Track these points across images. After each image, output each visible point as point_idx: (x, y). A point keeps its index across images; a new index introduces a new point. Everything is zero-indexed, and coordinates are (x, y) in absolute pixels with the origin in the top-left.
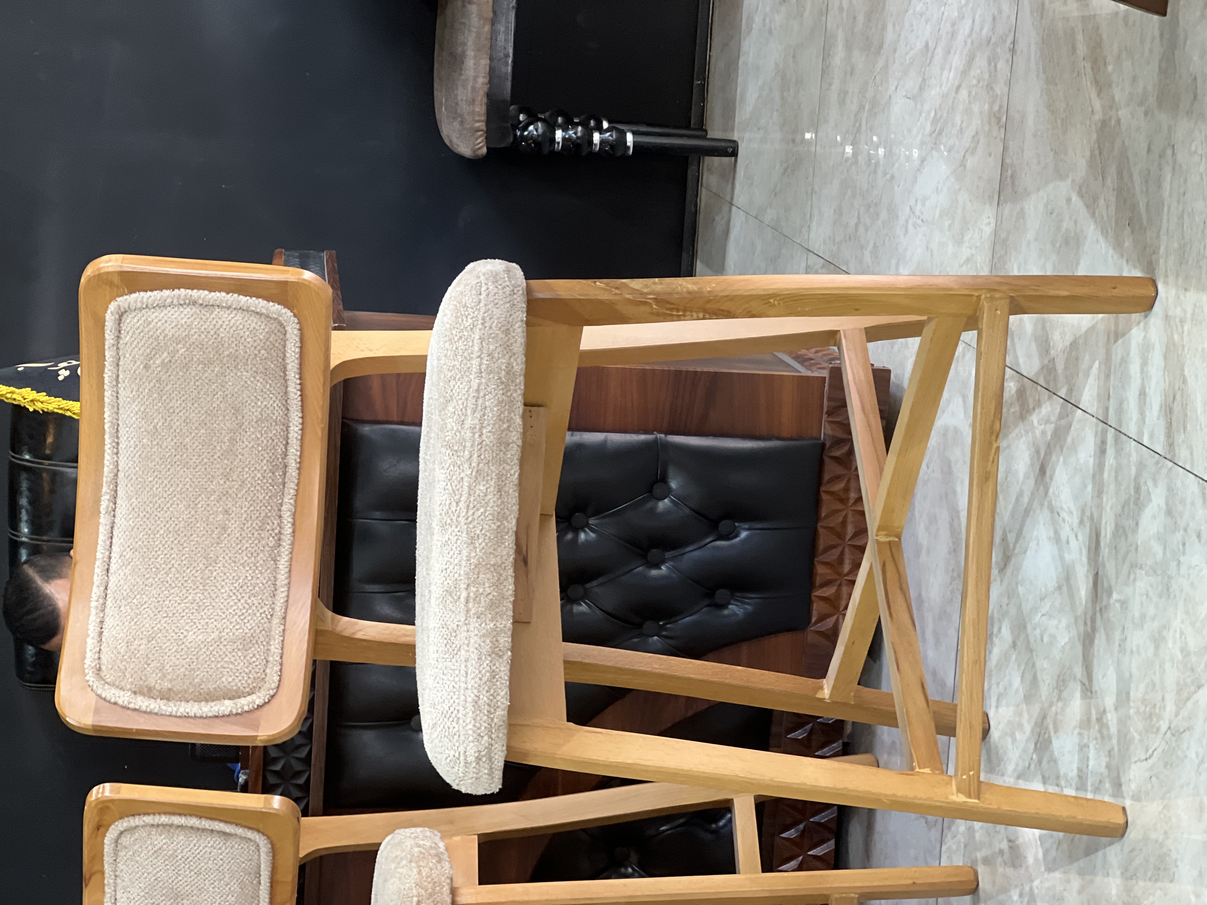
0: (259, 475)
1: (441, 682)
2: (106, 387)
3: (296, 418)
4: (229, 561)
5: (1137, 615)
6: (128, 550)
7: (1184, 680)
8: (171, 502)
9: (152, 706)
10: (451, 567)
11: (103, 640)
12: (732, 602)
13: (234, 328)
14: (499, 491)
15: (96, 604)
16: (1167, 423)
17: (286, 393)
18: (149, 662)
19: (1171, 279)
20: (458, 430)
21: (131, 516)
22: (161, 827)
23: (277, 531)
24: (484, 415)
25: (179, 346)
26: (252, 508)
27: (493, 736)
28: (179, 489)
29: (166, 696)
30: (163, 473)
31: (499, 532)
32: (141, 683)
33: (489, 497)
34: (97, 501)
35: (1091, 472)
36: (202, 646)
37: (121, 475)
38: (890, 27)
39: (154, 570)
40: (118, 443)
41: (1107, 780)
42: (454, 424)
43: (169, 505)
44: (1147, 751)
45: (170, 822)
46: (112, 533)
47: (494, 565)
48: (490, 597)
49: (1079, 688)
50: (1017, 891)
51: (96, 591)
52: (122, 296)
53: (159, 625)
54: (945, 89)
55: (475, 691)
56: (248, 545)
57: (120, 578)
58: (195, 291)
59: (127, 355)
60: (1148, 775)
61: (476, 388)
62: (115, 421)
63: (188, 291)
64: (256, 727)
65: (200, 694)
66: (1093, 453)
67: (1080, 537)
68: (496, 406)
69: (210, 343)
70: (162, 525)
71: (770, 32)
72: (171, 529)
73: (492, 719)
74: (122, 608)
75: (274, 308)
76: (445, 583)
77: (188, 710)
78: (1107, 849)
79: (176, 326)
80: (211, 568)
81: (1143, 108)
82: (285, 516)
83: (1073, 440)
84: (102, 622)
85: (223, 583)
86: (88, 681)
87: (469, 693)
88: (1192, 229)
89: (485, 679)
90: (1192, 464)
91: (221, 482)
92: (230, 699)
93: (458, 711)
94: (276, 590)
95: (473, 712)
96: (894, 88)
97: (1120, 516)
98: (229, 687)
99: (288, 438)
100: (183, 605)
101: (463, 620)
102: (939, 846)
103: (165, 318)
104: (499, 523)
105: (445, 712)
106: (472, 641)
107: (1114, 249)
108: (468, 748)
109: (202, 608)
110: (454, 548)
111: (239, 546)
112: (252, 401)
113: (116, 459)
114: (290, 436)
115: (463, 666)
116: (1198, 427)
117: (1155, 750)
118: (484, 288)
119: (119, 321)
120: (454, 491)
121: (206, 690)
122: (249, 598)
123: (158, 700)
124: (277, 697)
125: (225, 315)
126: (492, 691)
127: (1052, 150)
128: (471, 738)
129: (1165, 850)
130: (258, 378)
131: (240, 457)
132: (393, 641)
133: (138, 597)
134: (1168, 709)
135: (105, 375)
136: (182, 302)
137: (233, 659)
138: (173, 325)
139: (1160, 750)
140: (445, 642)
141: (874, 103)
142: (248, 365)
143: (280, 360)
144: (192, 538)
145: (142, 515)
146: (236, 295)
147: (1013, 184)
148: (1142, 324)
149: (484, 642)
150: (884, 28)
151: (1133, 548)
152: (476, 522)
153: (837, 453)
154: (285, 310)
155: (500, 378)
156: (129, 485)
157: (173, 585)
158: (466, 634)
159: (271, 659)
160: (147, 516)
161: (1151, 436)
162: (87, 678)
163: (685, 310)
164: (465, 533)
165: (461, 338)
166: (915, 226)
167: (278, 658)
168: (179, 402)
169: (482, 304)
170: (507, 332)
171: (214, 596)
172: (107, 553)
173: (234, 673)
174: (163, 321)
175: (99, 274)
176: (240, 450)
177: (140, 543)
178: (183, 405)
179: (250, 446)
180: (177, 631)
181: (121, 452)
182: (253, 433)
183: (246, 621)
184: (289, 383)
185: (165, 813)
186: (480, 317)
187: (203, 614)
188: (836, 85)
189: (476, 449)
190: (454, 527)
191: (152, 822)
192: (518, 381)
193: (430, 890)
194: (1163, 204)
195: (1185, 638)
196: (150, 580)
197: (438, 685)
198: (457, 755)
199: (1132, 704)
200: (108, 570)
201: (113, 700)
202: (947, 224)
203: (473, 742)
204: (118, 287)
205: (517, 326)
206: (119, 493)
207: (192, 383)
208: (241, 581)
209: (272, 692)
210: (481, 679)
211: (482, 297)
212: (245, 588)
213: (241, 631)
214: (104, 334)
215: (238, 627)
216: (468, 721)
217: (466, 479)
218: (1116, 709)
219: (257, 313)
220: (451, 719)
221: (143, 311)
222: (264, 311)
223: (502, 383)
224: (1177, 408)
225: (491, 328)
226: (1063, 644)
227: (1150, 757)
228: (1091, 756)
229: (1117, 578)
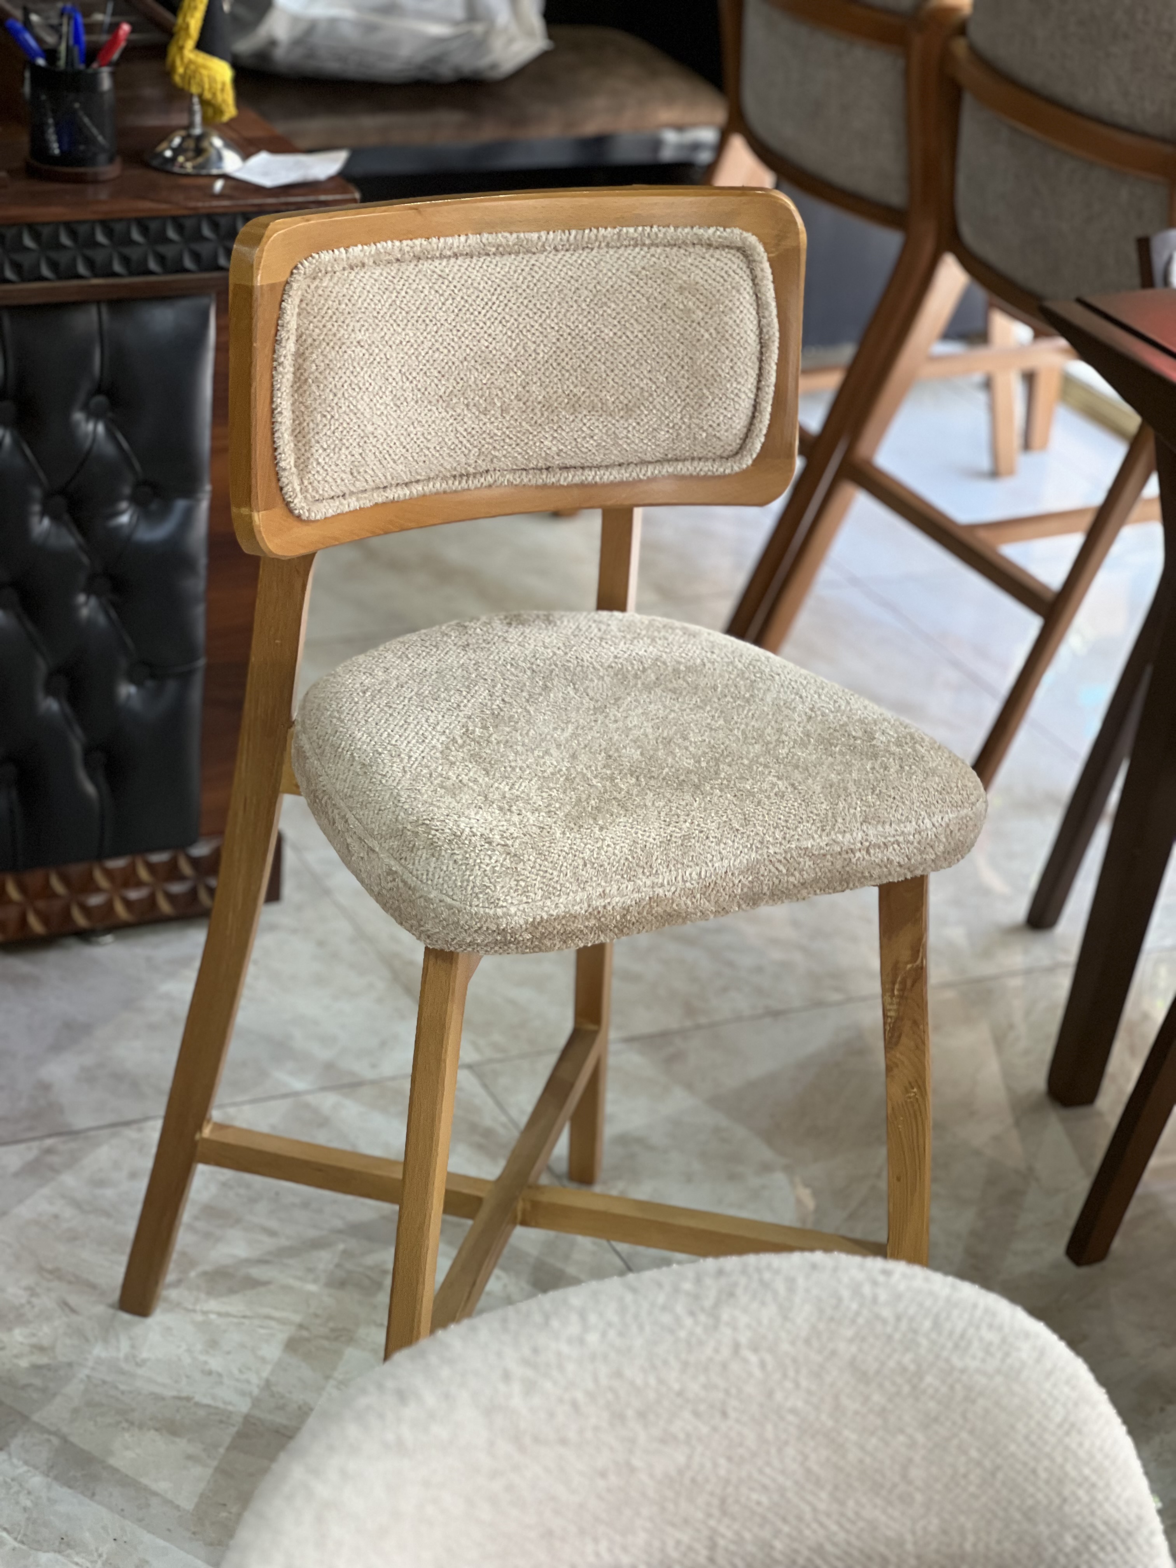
4: (448, 424)
8: (513, 336)
9: (285, 363)
11: (346, 273)
13: (736, 399)
17: (643, 462)
21: (490, 283)
25: (713, 332)
28: (529, 344)
29: (299, 378)
30: (548, 321)
32: (310, 341)
36: (358, 414)
43: (509, 333)
46: (462, 256)
51: (394, 248)
52: (767, 251)
53: (377, 350)
56: (465, 442)
57: (417, 279)
58: (778, 344)
59: (689, 260)
62: (598, 243)
63: (778, 335)
64: (266, 507)
65: (300, 423)
69: (719, 371)
70: (485, 329)
72: (482, 341)
74: (386, 293)
75: (758, 443)
77: (283, 412)
79: (737, 326)
80: (440, 402)
84: (364, 265)
85: (424, 422)
86: (301, 263)
91: (540, 398)
92: (297, 462)
98: (311, 460)
99: (584, 468)
100: (400, 376)
103: (745, 311)
111: (464, 433)
112: (642, 426)
113: (550, 249)
119: (732, 248)
121: (306, 430)
122: (405, 458)
123: (293, 369)
124: (299, 523)
125: (750, 384)
130: (671, 431)
131: (572, 417)
133: (404, 314)
135: (655, 228)
136: (764, 330)
137: (343, 457)
138: (738, 322)
142: (690, 418)
143: (688, 454)
145: (494, 299)
146: (773, 395)
154: (755, 456)
156: (524, 273)
157: (420, 358)
159: (337, 502)
160: (494, 307)
162: (305, 263)
163: (901, 997)
168: (639, 334)
171: (410, 414)
172: (438, 254)
173: (327, 463)
174: (741, 308)
175: (794, 222)
176: (580, 417)
177: (463, 302)
178: (636, 341)
180: (373, 376)
182: (600, 431)
183: (382, 461)
184: (658, 466)
187: (392, 405)
196: (424, 326)
200: (420, 258)
201: (285, 306)
204: (778, 245)
206: (511, 259)
207: (665, 350)
208: (425, 443)
209: (304, 516)
212: (417, 450)
213: (373, 458)
214: (716, 225)
215: (377, 453)
219: (752, 424)
221: (749, 280)
222: (756, 432)
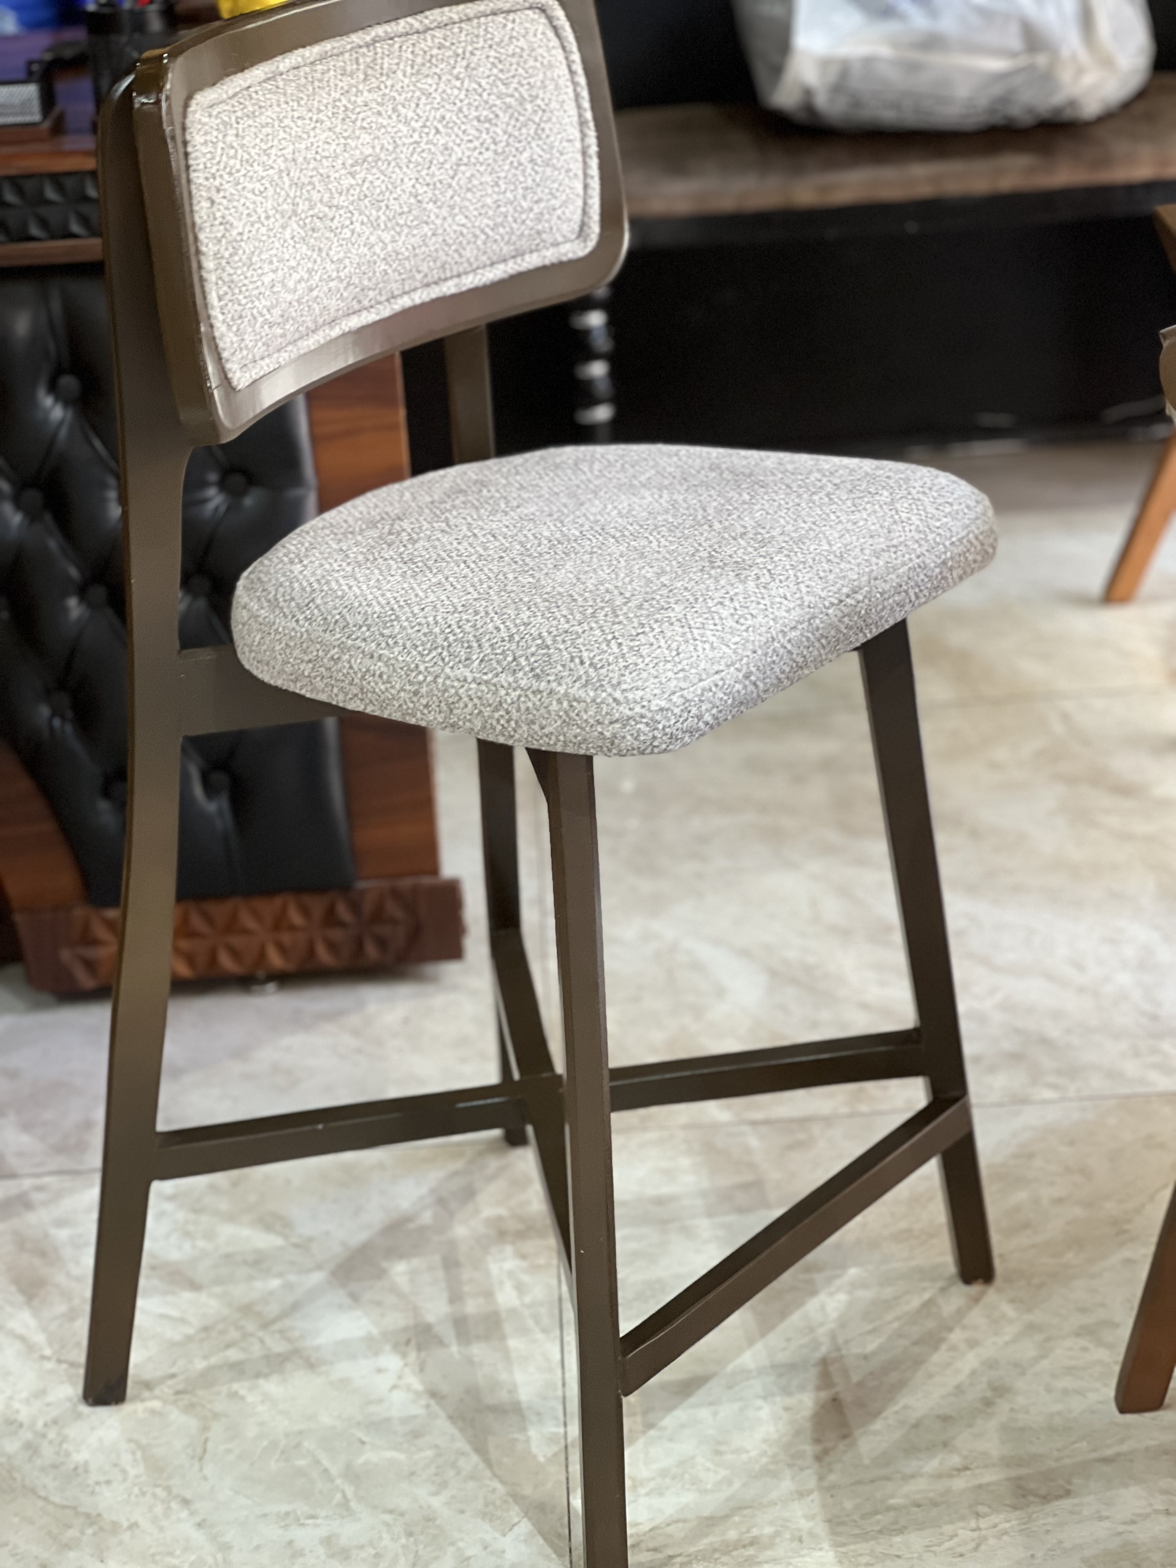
153: (341, 909)
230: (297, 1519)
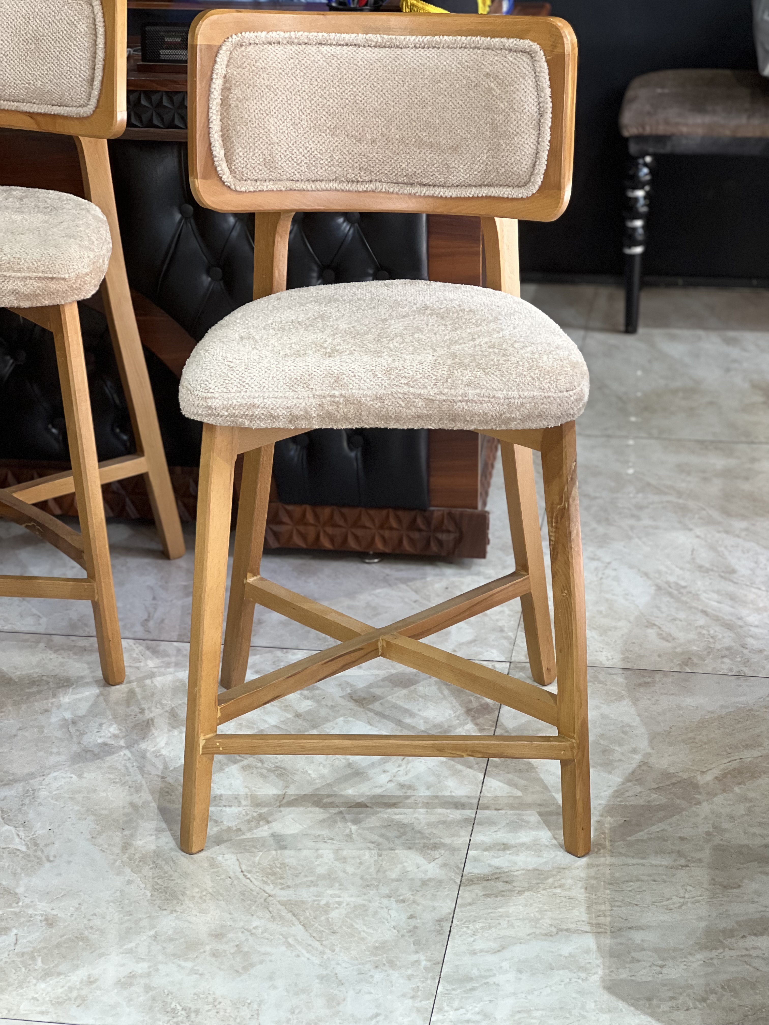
0: (404, 166)
1: (267, 375)
2: (469, 38)
3: (450, 194)
4: (334, 146)
5: (345, 853)
6: (339, 62)
7: (307, 909)
8: (379, 96)
9: (215, 93)
10: (357, 381)
11: (265, 46)
12: (299, 447)
13: (522, 148)
14: (419, 416)
15: (293, 36)
16: (488, 876)
17: (470, 186)
18: (251, 88)
19: (592, 872)
20: (462, 381)
21: (366, 62)
22: (93, 27)
23: (359, 179)
24: (476, 403)
25: (506, 104)
26: (377, 161)
27: (228, 418)
28: (389, 102)
29: (225, 103)
30: (403, 89)
31: (387, 418)
32: (234, 82)
33: (413, 409)
34: (376, 31)
35: (440, 794)
36: (266, 130)
37: (399, 51)
38: (743, 524)
39: (324, 85)
40: (423, 48)
41: (219, 828)
42: (467, 377)
43: (376, 94)
44: (249, 872)
45: (99, 36)
46: (351, 45)
47: (361, 414)
48: (336, 413)
49: (280, 792)
50: (117, 732)
51: (303, 36)
52: (545, 55)
53: (280, 93)
54: (703, 596)
55: (262, 405)
56: (348, 159)
57: (315, 55)
58: (551, 116)
59: (496, 58)
60: (231, 874)
61: (496, 395)
62: (442, 45)
63: (551, 110)
64: (204, 178)
65: (228, 131)
66: (454, 794)
67: (390, 785)
68: (484, 412)
69: (510, 129)
70: (360, 89)
71: (728, 370)
72: (357, 97)
73: (241, 418)
74: (292, 60)
75: (539, 179)
76: (344, 376)
77: (214, 122)
78: (168, 833)
79: (522, 101)
80: (328, 131)
81: (711, 830)
82: (371, 185)
83: (460, 771)
84: (279, 43)
85: (316, 142)
86: (231, 36)
87: (261, 400)
88: (630, 891)
89: (272, 412)
90: (463, 906)
91: (397, 136)
92: (225, 154)
93: (246, 392)
94: (313, 181)
95: (246, 404)
96: (698, 533)
97: (413, 829)
98: (235, 153)
99: (434, 186)
100: (297, 111)
101: (317, 393)
102: (131, 636)
103: (528, 92)
104: (393, 417)
105: (244, 379)
106: (302, 401)
107: (606, 806)
108: (217, 400)
109: (296, 127)
110: (372, 383)
111: (347, 153)
112: (464, 161)
113: (411, 46)
114: (436, 188)
115: (281, 394)
116: (490, 911)
117: (251, 881)
118: (571, 393)
119: (523, 52)
120: (416, 380)
121: (231, 135)
122: (306, 163)
123: (220, 97)
124: (229, 191)
125: (532, 140)
126: (263, 417)
127: (670, 728)
128: (226, 403)
129: (181, 897)
130: (482, 166)
131: (418, 151)
132: (275, 264)
133: (302, 74)
134: (283, 892)
135: (479, 38)
136: (541, 105)
137: (257, 155)
138: (523, 98)
139: (253, 887)
140: (299, 378)
141: (683, 510)
142: (493, 158)
143: (497, 182)
144: (351, 114)
145: (367, 72)
146: (548, 148)
147: (640, 685)
148: (555, 842)
149: (301, 410)
150: (743, 517)
151: (392, 845)
152: (394, 400)
153: (419, 521)
154: (537, 187)
155: (504, 413)
156: (390, 59)
157: (313, 102)
158: (306, 396)
159: (258, 183)
160: (367, 77)
161: (476, 860)
162: (234, 36)
163: (556, 527)
164: (385, 392)
165: (533, 379)
166: (596, 569)
167: (259, 189)
168: (460, 102)
169: (560, 394)
170: (540, 416)
171: (306, 136)
172: (334, 43)
173: (246, 157)
174: (526, 90)
175: (562, 37)
176: (424, 151)
177: (345, 72)
178: (458, 106)
179: (427, 159)
180: (277, 108)
181: (417, 51)
182: (438, 161)
183: (288, 162)
184: (479, 188)
185: (105, 31)
186: (550, 394)
187: (292, 128)
188: (695, 460)
189: (449, 398)
190: (388, 382)
191: (97, 20)
192: (503, 426)
193: (74, 286)
194: (644, 858)
195: (337, 908)
196: (316, 83)
197: (263, 372)
198: (211, 391)
199: (279, 852)
200: (321, 44)
201: (218, 60)
202: (603, 608)
203: (223, 404)
204: (552, 51)
205: (545, 423)
206: (384, 50)
207: (476, 113)
208: (319, 155)
209: (233, 187)
210: (272, 409)
211: (565, 393)
212: (314, 159)
213: (280, 159)
214: (513, 38)
215: (283, 156)
216: (239, 400)
217: (426, 391)
218: (273, 835)
219: (534, 165)
220: (239, 386)
221: (533, 73)
222: (536, 171)
223: (501, 415)
224: (500, 886)
225: (542, 404)
226: (309, 772)
227: (245, 876)
228: (233, 809)
229: (368, 829)
230: (323, 839)
